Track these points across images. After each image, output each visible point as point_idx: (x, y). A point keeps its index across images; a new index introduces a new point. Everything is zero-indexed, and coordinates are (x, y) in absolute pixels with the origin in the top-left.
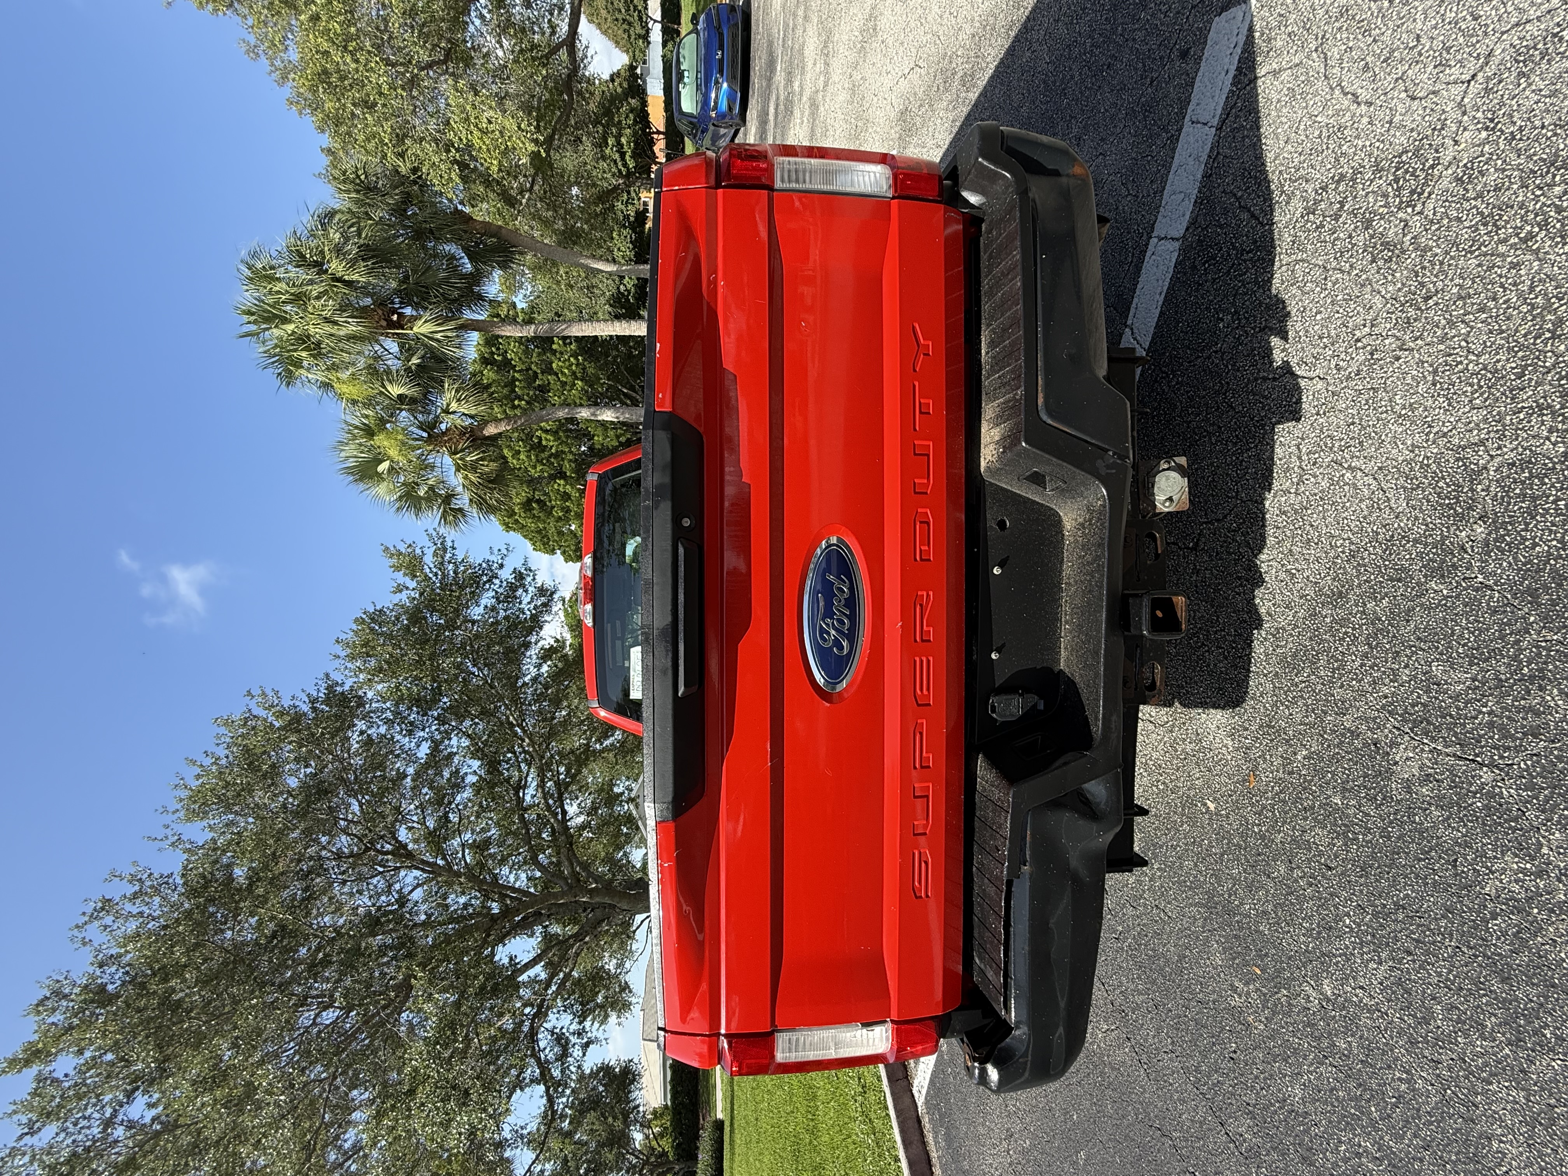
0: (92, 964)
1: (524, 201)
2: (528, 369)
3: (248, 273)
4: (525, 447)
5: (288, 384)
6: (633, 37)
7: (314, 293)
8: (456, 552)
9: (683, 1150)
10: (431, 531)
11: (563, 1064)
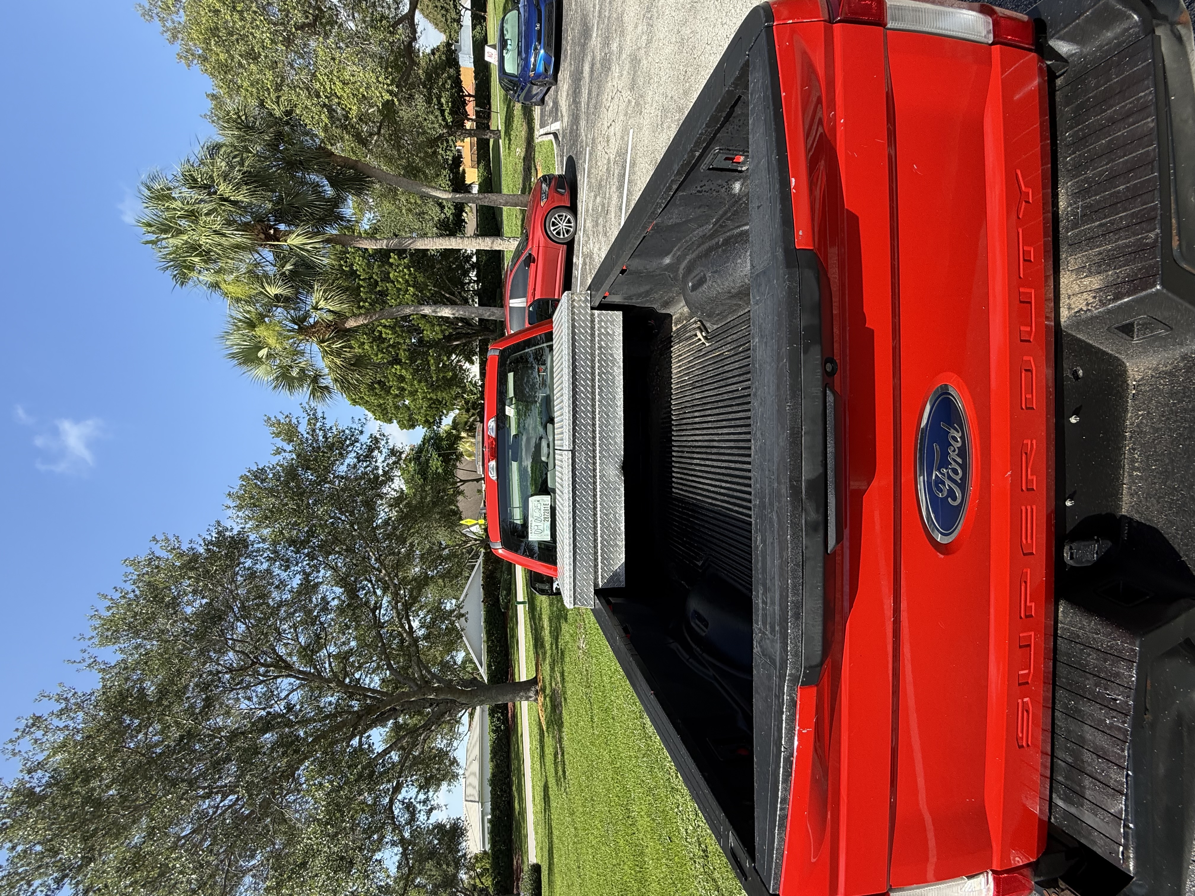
0: (21, 771)
1: (373, 142)
2: (370, 279)
3: (147, 193)
4: (368, 339)
5: (182, 284)
6: (449, 21)
7: (205, 211)
8: (326, 421)
9: (501, 886)
10: (304, 405)
11: (412, 827)
